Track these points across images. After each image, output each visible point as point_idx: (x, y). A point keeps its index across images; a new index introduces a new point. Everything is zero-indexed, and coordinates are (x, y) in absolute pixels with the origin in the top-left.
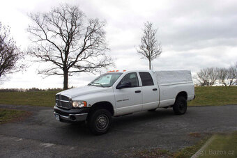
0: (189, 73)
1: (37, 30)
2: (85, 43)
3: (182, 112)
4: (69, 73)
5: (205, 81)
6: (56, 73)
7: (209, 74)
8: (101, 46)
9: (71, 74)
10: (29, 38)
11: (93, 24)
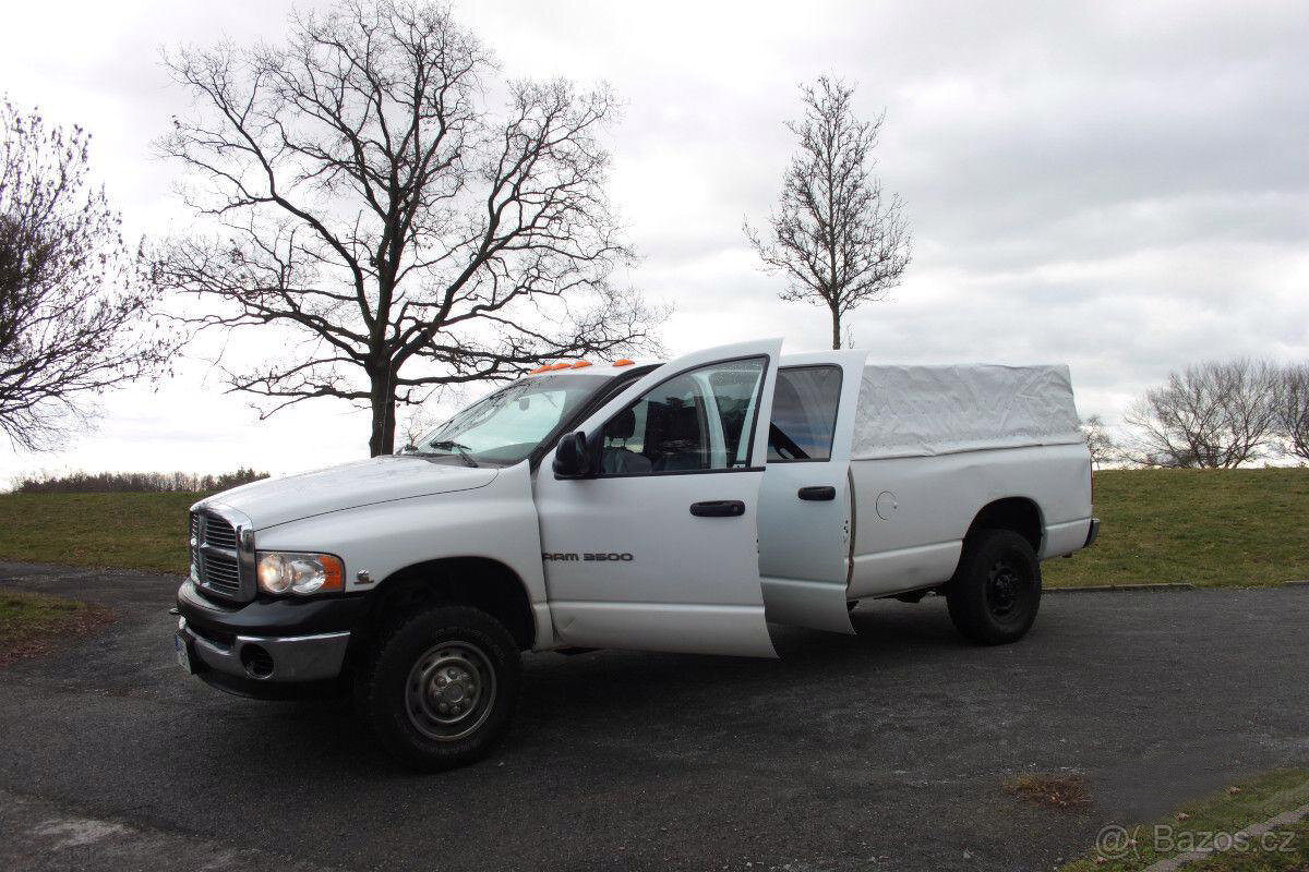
0: (1061, 381)
1: (222, 146)
2: (495, 220)
3: (1006, 626)
4: (400, 391)
5: (1197, 440)
6: (327, 390)
7: (1222, 399)
8: (586, 238)
9: (417, 393)
10: (180, 190)
11: (537, 113)
